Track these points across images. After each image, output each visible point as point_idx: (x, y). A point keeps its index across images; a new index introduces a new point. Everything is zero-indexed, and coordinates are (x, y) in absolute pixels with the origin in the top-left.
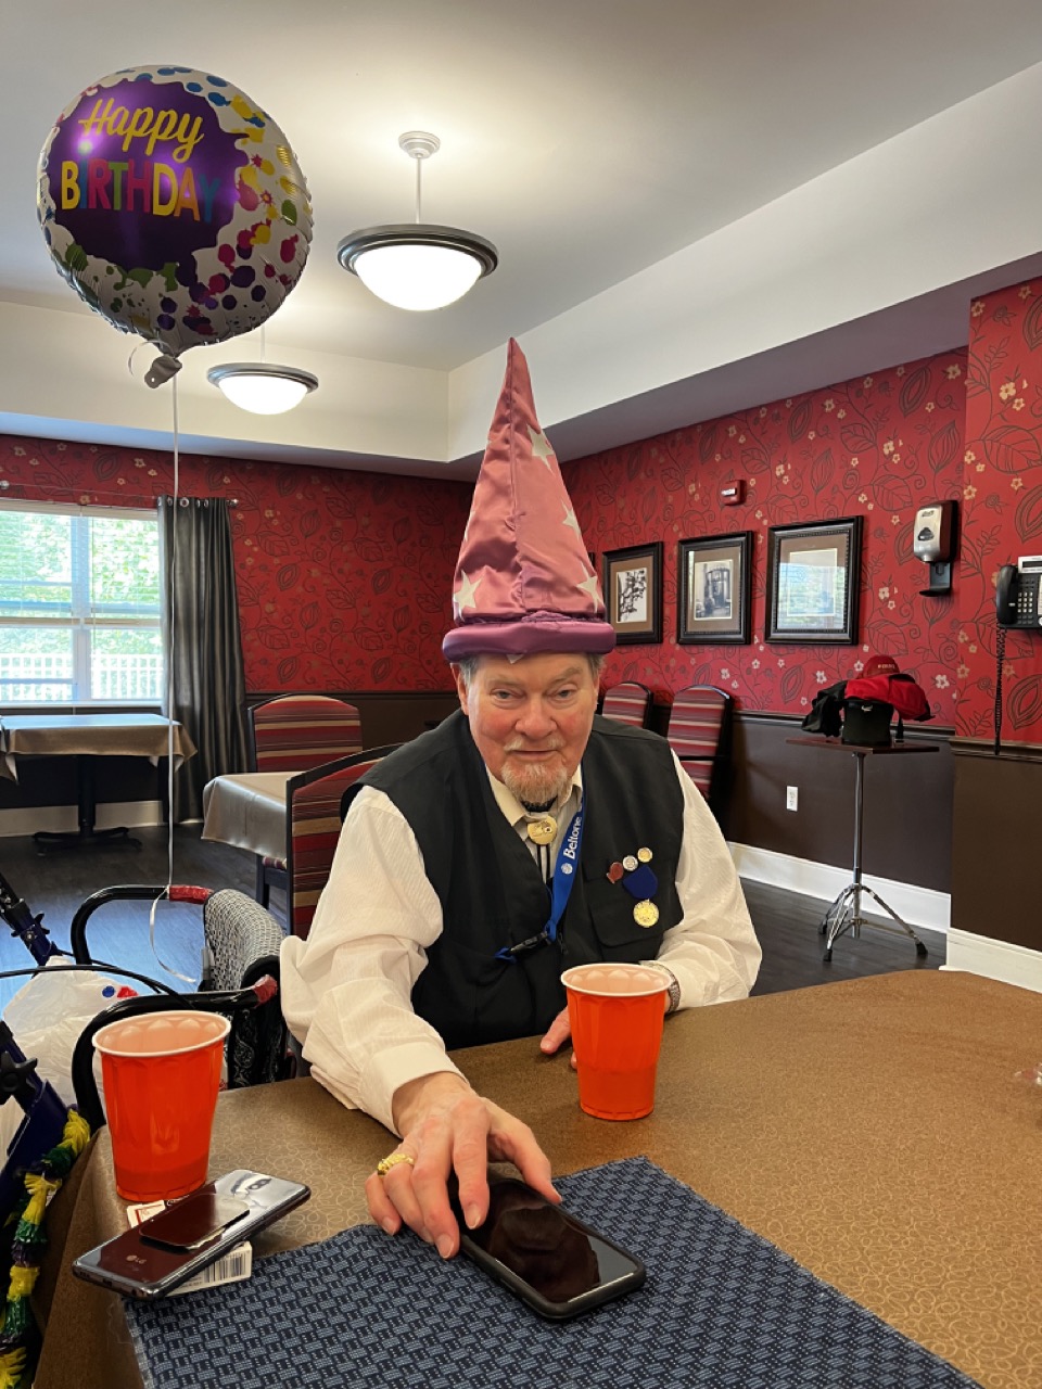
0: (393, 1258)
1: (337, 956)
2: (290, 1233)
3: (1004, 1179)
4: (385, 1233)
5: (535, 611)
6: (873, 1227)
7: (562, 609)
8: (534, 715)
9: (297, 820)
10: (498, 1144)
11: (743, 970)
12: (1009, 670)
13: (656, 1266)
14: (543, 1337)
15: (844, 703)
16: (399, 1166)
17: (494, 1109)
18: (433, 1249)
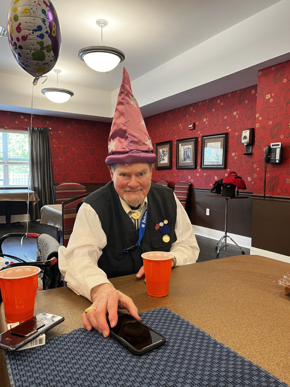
0: (89, 337)
1: (75, 251)
2: (58, 331)
3: (271, 311)
4: (87, 330)
5: (133, 150)
6: (233, 325)
7: (141, 150)
8: (133, 181)
9: (65, 214)
10: (122, 304)
11: (194, 255)
12: (268, 175)
13: (169, 338)
14: (134, 360)
15: (222, 185)
16: (92, 310)
17: (121, 293)
18: (102, 335)
